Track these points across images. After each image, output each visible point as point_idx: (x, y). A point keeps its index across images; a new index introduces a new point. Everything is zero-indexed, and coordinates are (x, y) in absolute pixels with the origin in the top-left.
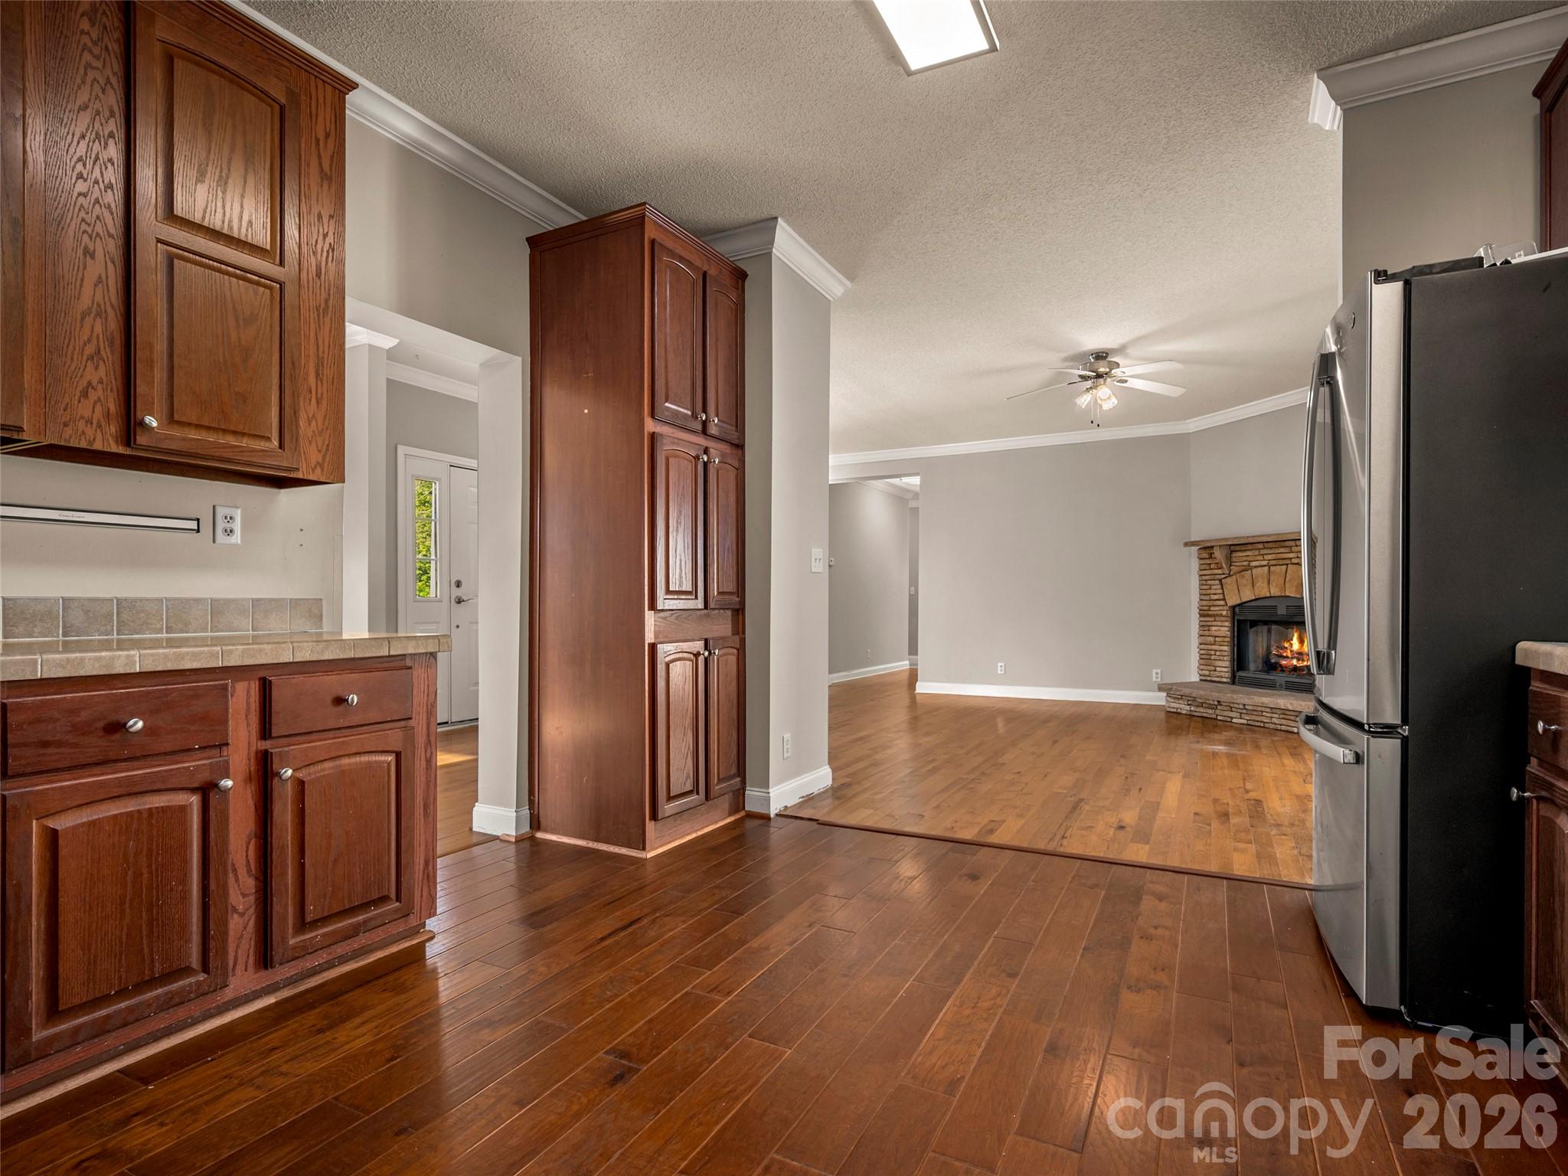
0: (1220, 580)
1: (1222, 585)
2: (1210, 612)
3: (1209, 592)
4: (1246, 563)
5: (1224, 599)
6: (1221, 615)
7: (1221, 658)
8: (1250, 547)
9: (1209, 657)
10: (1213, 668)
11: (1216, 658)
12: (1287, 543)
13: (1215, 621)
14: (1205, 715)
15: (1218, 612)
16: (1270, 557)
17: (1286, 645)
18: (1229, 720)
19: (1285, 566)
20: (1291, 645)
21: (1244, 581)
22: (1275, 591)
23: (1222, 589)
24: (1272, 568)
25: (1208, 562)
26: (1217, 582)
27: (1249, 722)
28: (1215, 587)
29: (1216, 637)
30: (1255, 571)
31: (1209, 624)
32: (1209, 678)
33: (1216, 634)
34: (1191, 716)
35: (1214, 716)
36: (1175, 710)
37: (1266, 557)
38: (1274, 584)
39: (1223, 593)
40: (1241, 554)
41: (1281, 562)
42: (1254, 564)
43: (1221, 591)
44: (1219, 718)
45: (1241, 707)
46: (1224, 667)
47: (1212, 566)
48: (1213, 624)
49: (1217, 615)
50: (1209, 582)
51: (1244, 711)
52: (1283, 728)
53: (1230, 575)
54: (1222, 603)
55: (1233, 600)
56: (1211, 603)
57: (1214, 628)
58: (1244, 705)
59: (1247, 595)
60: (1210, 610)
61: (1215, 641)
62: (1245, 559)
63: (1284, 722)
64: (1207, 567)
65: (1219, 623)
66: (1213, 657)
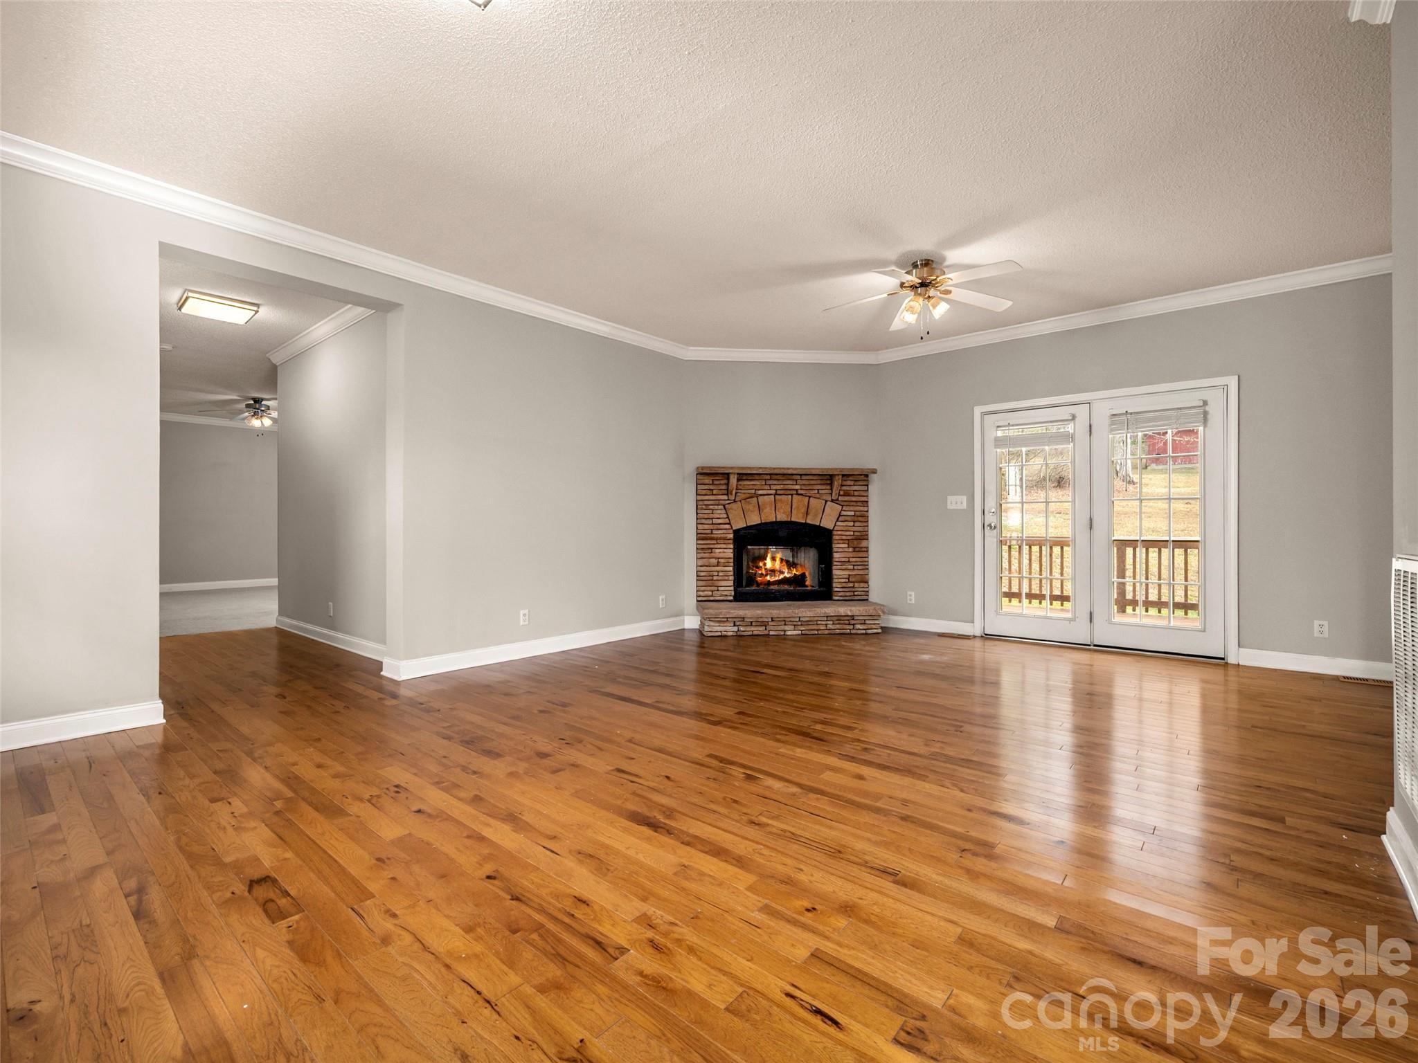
0: (724, 506)
1: (725, 508)
2: (712, 536)
3: (711, 516)
4: (753, 491)
5: (729, 524)
6: (725, 539)
7: (726, 578)
8: (757, 477)
9: (711, 578)
10: (716, 588)
11: (720, 578)
12: (795, 477)
13: (717, 543)
14: (755, 633)
15: (722, 536)
16: (778, 487)
17: (761, 564)
18: (782, 633)
19: (790, 496)
20: (765, 564)
21: (751, 507)
22: (782, 517)
23: (727, 514)
24: (777, 497)
25: (712, 487)
26: (721, 507)
27: (803, 632)
28: (719, 512)
29: (719, 558)
30: (761, 499)
31: (712, 546)
32: (712, 598)
33: (721, 555)
34: (739, 636)
35: (766, 632)
36: (719, 634)
37: (772, 487)
38: (782, 511)
39: (728, 517)
40: (748, 483)
41: (789, 492)
42: (760, 492)
43: (725, 516)
44: (771, 633)
45: (798, 619)
46: (727, 587)
47: (715, 492)
48: (716, 546)
49: (720, 539)
50: (711, 507)
51: (800, 623)
52: (838, 631)
53: (735, 501)
54: (728, 526)
55: (739, 525)
56: (715, 527)
57: (717, 551)
58: (800, 617)
59: (754, 520)
60: (712, 533)
61: (718, 562)
62: (751, 487)
63: (838, 626)
64: (709, 492)
65: (724, 546)
66: (715, 578)
